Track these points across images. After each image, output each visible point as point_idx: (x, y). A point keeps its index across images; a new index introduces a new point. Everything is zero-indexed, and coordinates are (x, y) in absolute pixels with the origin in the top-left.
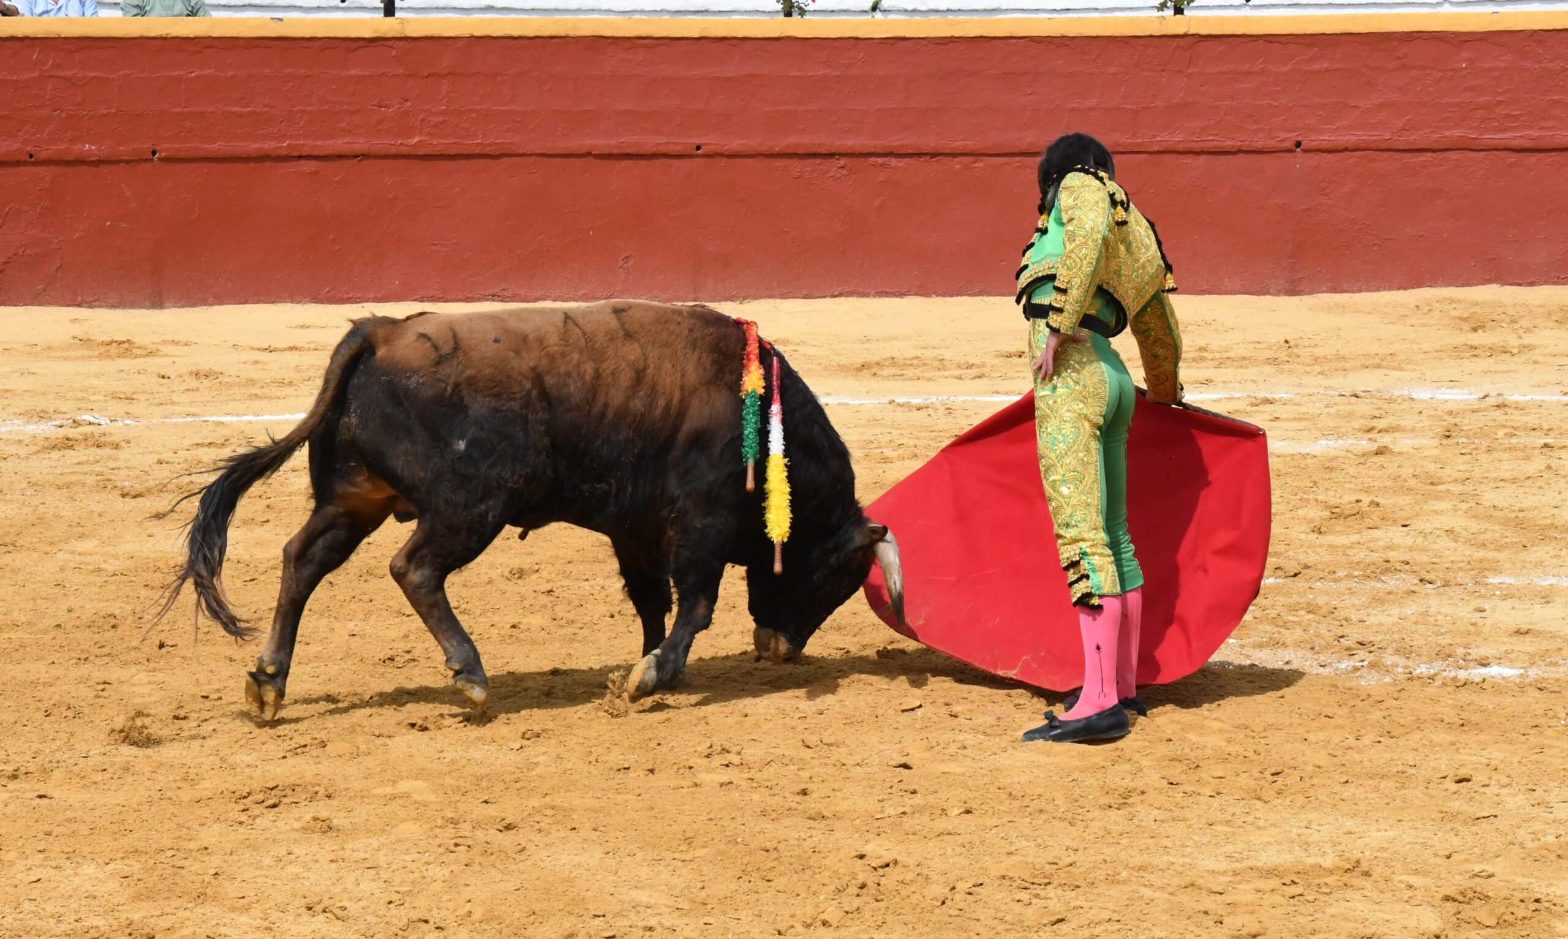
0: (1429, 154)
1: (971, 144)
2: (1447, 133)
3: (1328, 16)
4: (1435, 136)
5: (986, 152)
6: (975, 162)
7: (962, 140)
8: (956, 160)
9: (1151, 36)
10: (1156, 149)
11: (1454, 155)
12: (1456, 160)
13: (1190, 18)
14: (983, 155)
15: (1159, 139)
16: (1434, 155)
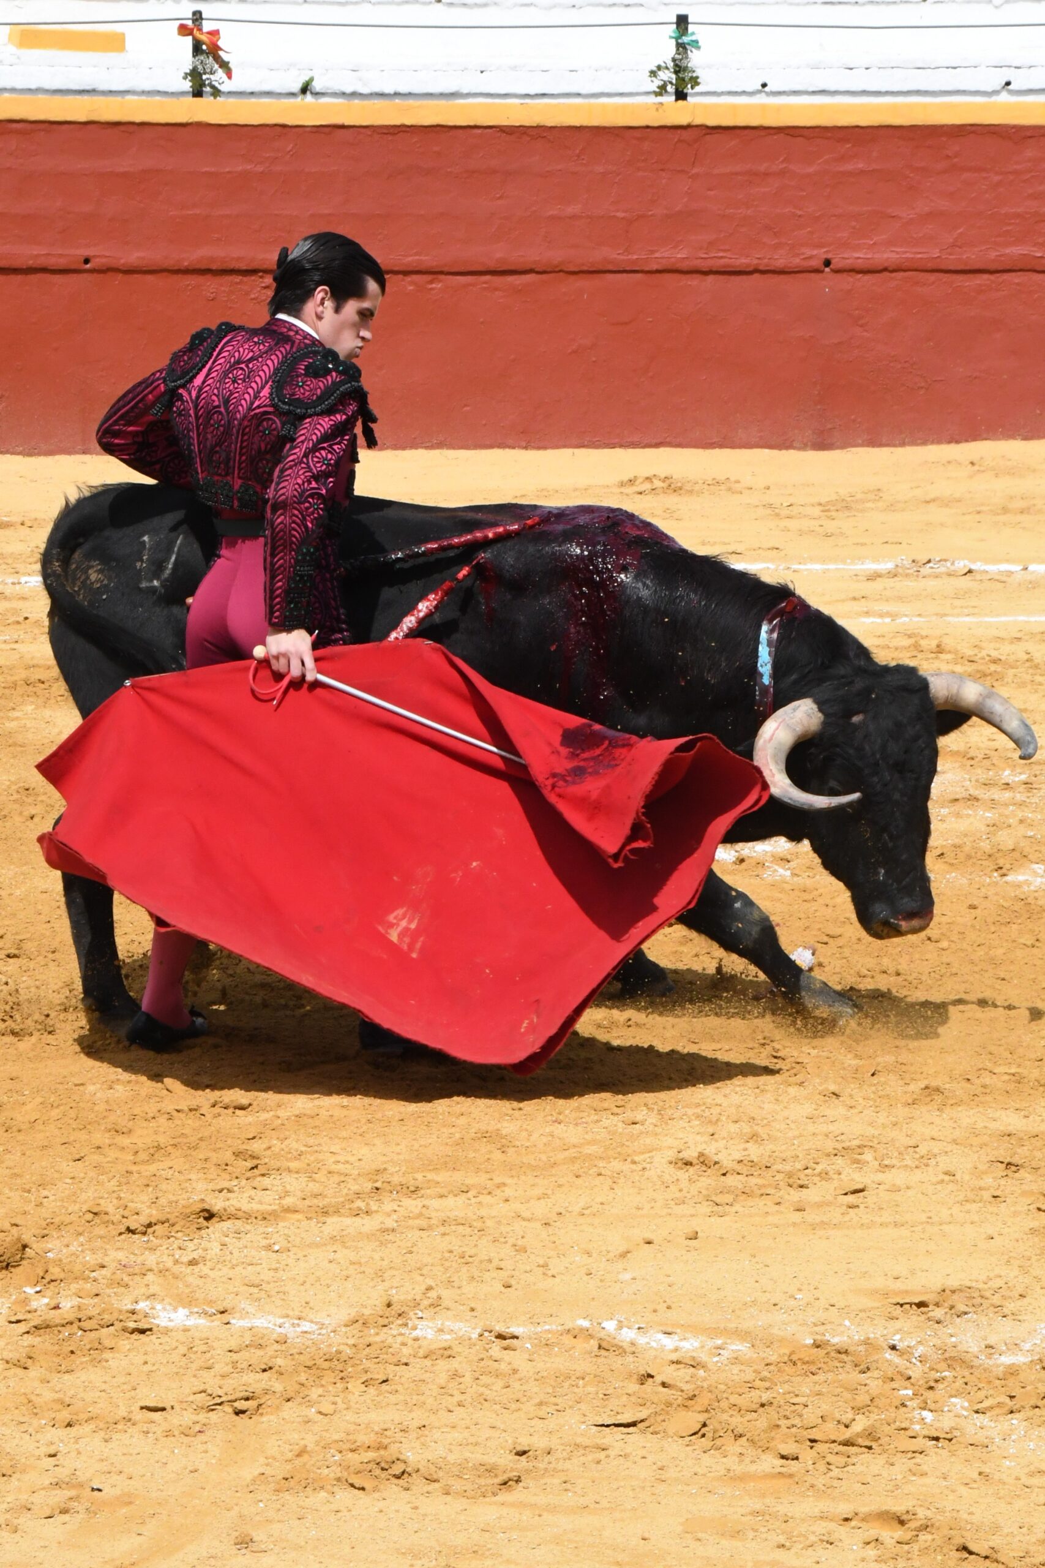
0: (986, 276)
1: (427, 260)
2: (1007, 251)
3: (862, 105)
4: (993, 254)
5: (446, 269)
6: (431, 282)
7: (416, 254)
8: (409, 279)
9: (648, 127)
10: (655, 267)
11: (1016, 278)
12: (1018, 284)
13: (695, 105)
14: (442, 273)
15: (657, 255)
16: (992, 277)
